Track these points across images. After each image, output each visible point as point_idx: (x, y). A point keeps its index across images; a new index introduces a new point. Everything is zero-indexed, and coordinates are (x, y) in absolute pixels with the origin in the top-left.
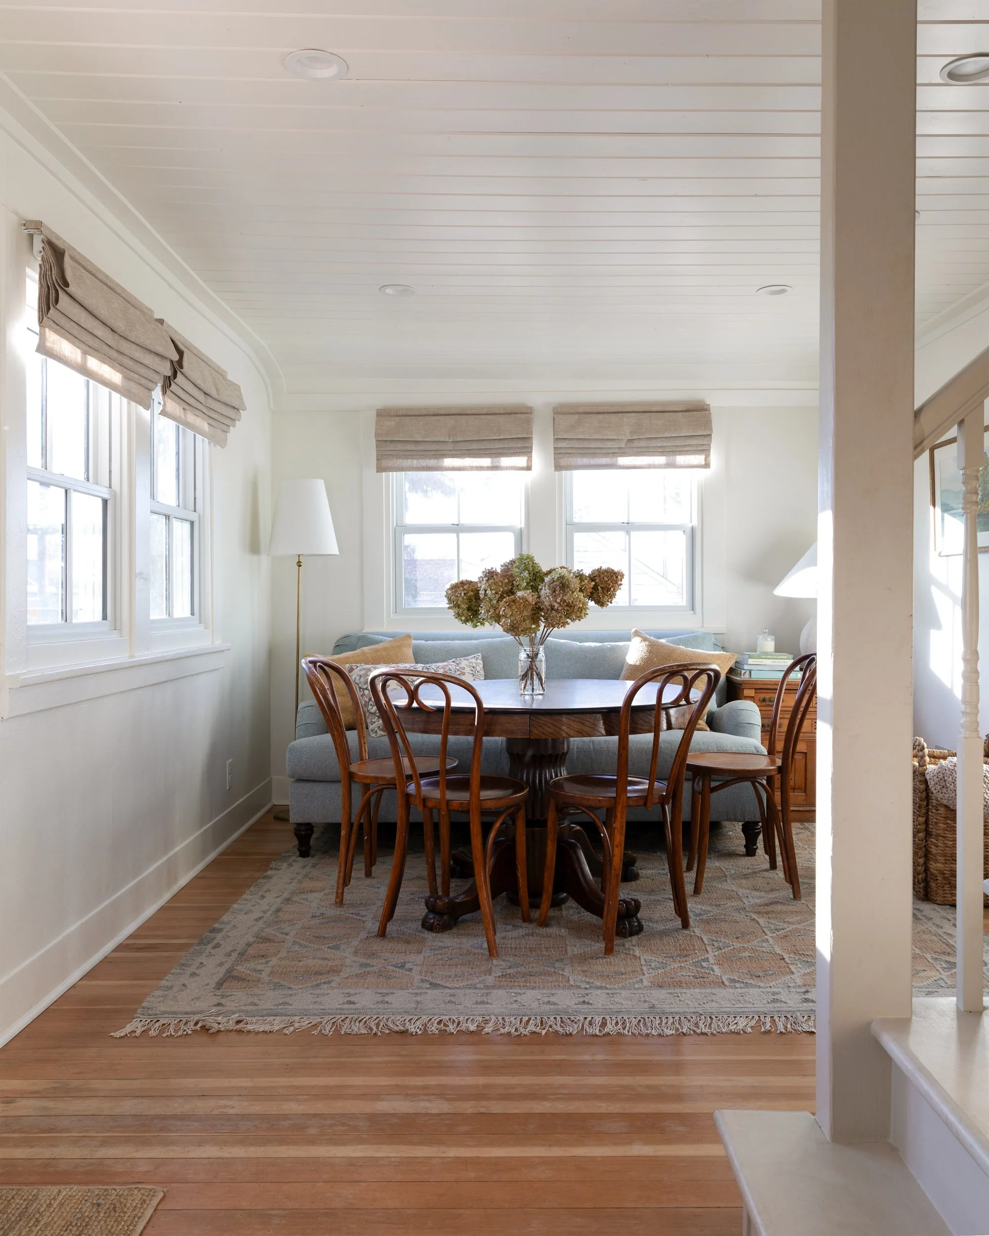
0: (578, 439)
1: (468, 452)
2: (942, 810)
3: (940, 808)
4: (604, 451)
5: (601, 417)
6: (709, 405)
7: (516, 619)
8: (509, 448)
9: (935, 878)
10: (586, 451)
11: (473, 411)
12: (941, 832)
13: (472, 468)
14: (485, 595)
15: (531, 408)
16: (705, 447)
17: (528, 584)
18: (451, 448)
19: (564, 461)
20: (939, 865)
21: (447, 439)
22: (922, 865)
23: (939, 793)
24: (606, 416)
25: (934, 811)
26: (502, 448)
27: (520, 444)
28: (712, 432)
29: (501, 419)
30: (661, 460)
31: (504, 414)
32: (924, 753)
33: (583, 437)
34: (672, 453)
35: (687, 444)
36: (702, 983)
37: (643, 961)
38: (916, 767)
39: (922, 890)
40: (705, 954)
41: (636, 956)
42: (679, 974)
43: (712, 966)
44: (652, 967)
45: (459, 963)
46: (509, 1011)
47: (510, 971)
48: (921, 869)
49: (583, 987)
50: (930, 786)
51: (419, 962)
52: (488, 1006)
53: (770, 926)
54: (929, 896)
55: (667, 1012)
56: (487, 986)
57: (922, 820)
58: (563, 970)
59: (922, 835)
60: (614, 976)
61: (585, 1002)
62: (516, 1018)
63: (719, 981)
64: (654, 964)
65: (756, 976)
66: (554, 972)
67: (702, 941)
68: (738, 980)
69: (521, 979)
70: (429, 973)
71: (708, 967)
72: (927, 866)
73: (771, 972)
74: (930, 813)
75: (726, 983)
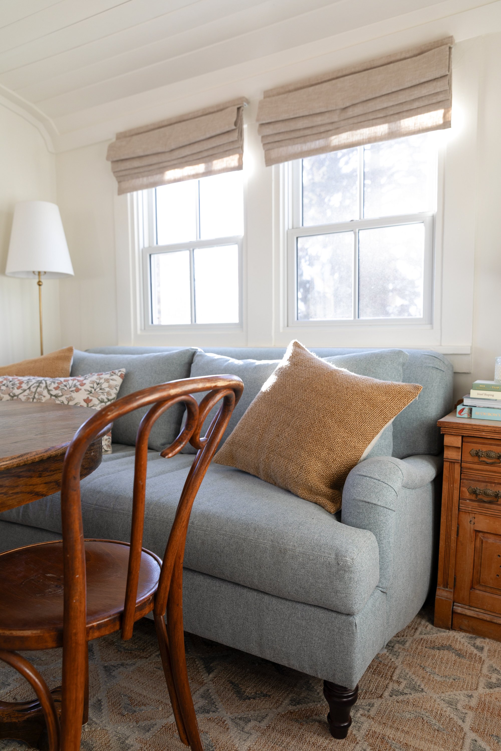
1: (184, 160)
8: (217, 147)
11: (191, 115)
18: (169, 159)
19: (274, 153)
21: (164, 150)
26: (211, 148)
31: (217, 111)
33: (287, 117)
34: (396, 116)
35: (413, 98)
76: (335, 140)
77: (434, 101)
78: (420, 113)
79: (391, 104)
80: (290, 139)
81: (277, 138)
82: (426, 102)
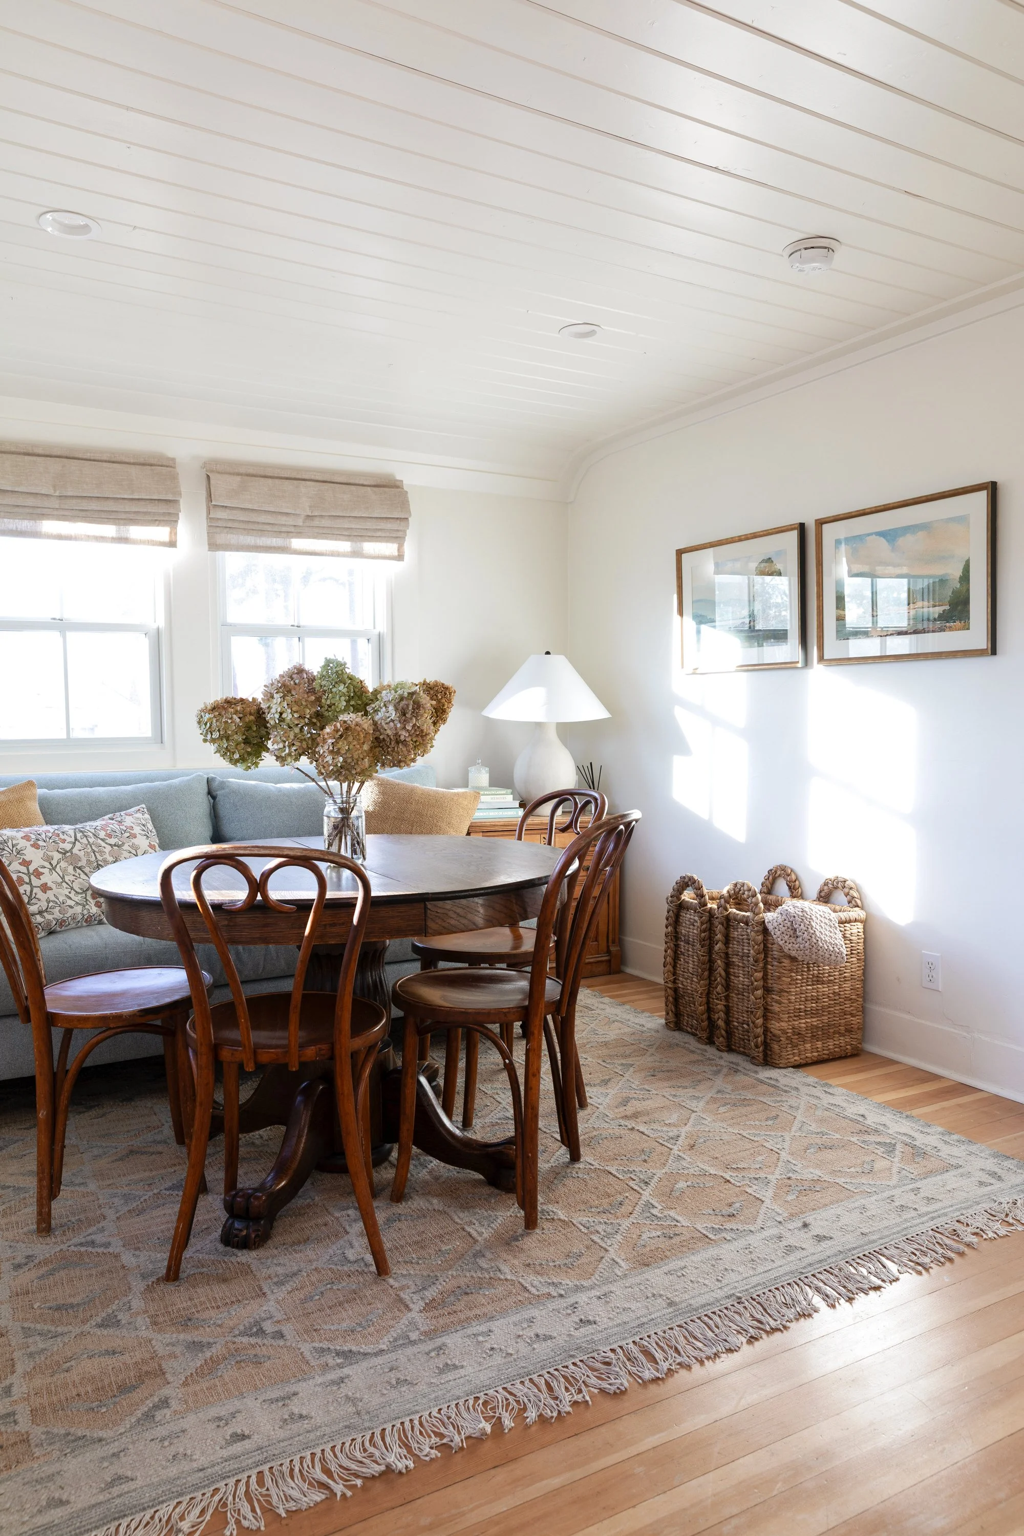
0: (242, 509)
1: (83, 514)
2: (786, 962)
3: (784, 960)
4: (276, 529)
5: (270, 481)
6: (402, 481)
7: (352, 757)
8: (145, 513)
9: (779, 1039)
10: (251, 526)
11: (89, 454)
12: (785, 986)
13: (88, 538)
14: (281, 720)
15: (173, 460)
16: (400, 534)
17: (348, 701)
18: (57, 506)
19: (222, 538)
20: (783, 1024)
21: (51, 492)
22: (761, 1027)
23: (787, 944)
24: (277, 481)
25: (776, 963)
26: (135, 512)
27: (162, 509)
28: (410, 515)
29: (134, 471)
30: (345, 546)
31: (134, 464)
32: (757, 899)
33: (250, 506)
34: (359, 538)
35: (379, 528)
36: (685, 1244)
37: (582, 1227)
38: (748, 916)
39: (761, 1055)
40: (638, 1196)
41: (564, 1221)
42: (644, 1236)
43: (666, 1213)
44: (602, 1233)
45: (342, 1299)
46: (501, 1372)
47: (430, 1294)
48: (760, 1031)
49: (555, 1294)
50: (774, 936)
51: (279, 1316)
52: (462, 1372)
53: (660, 1134)
54: (769, 1059)
55: (695, 1305)
56: (425, 1333)
57: (759, 975)
58: (500, 1270)
59: (759, 993)
60: (575, 1264)
61: (584, 1322)
62: (522, 1383)
63: (699, 1235)
64: (600, 1228)
65: (729, 1216)
66: (491, 1278)
67: (614, 1176)
68: (717, 1227)
69: (460, 1306)
70: (314, 1334)
71: (665, 1216)
72: (766, 1027)
73: (737, 1205)
74: (769, 967)
75: (710, 1236)
76: (297, 543)
77: (394, 535)
78: (380, 541)
79: (358, 527)
80: (245, 529)
81: (230, 525)
82: (388, 534)
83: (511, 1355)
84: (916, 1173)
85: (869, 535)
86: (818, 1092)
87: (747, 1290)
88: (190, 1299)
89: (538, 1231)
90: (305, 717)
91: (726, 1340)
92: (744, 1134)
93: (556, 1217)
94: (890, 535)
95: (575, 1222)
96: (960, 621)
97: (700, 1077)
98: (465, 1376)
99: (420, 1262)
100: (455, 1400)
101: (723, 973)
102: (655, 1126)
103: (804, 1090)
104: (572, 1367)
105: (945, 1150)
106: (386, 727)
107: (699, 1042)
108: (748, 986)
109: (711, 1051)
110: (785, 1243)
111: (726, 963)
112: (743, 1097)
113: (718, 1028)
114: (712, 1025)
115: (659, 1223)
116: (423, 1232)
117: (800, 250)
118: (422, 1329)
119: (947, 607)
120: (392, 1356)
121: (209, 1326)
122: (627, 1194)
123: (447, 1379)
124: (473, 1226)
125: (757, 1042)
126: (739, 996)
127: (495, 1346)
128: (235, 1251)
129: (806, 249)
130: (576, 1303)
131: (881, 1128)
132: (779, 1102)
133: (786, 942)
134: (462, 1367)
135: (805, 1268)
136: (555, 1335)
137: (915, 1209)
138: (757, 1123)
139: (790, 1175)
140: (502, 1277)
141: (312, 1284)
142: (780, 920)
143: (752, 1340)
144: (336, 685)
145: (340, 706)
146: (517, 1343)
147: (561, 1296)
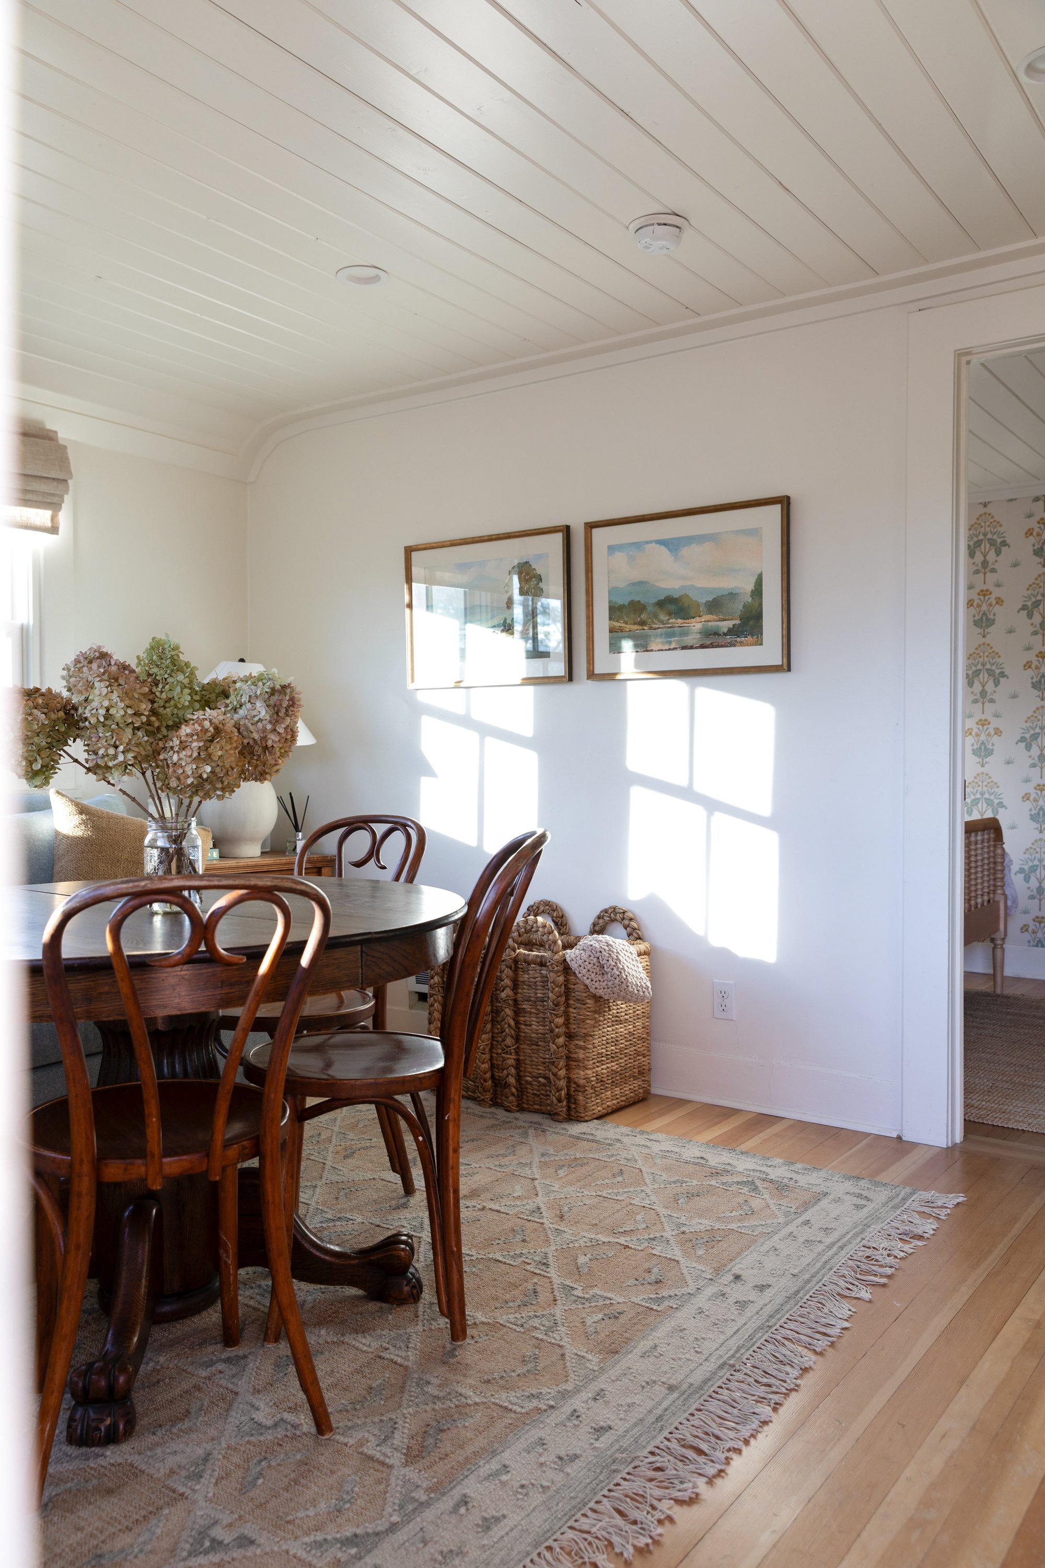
2: (590, 1002)
3: (588, 1001)
6: (56, 431)
9: (582, 1090)
12: (588, 1030)
16: (56, 500)
20: (586, 1072)
22: (563, 1078)
23: (594, 982)
25: (579, 1005)
32: (555, 936)
35: (30, 488)
36: (635, 1321)
37: (514, 1327)
38: (542, 956)
39: (565, 1109)
40: (546, 1280)
41: (489, 1324)
42: (589, 1321)
43: (591, 1292)
44: (542, 1328)
45: (293, 1476)
46: (553, 1510)
47: (400, 1439)
48: (563, 1083)
49: (544, 1407)
50: (579, 975)
51: (226, 1519)
52: (508, 1523)
53: (517, 1209)
54: (572, 1113)
55: (696, 1384)
56: (428, 1490)
57: (560, 1021)
58: (461, 1395)
59: (561, 1040)
60: (538, 1368)
61: (600, 1430)
62: (584, 1515)
63: (643, 1309)
64: (536, 1322)
65: (656, 1282)
66: (457, 1406)
67: (505, 1263)
68: (654, 1296)
69: (446, 1446)
70: (290, 1527)
71: (593, 1296)
72: (568, 1078)
73: (655, 1270)
74: (571, 1010)
75: (655, 1308)
77: (49, 500)
78: (29, 507)
82: (40, 498)
83: (548, 1487)
84: (794, 1207)
85: (647, 543)
86: (640, 1140)
87: (733, 1356)
88: (80, 1529)
89: (468, 1340)
90: (142, 714)
91: (754, 1413)
92: (604, 1195)
93: (478, 1322)
94: (672, 545)
95: (502, 1322)
96: (752, 636)
97: (510, 1143)
98: (516, 1526)
99: (358, 1407)
100: (526, 1557)
101: (512, 1023)
102: (505, 1201)
103: (625, 1140)
104: (623, 1483)
105: (803, 1180)
106: (251, 728)
107: (479, 1105)
108: (544, 1034)
109: (501, 1113)
110: (731, 1300)
111: (515, 1012)
112: (572, 1157)
113: (507, 1085)
114: (499, 1084)
115: (593, 1304)
116: (332, 1371)
117: (653, 224)
118: (424, 1485)
119: (738, 622)
120: (413, 1527)
121: (136, 1557)
122: (536, 1281)
123: (498, 1536)
124: (388, 1351)
125: (560, 1095)
126: (533, 1047)
127: (524, 1482)
128: (97, 1450)
129: (659, 224)
130: (575, 1411)
131: (729, 1168)
132: (612, 1156)
133: (592, 980)
134: (504, 1516)
135: (768, 1321)
136: (579, 1452)
137: (820, 1242)
138: (607, 1181)
139: (683, 1229)
140: (469, 1402)
141: (238, 1466)
142: (584, 956)
143: (776, 1407)
144: (173, 674)
145: (182, 700)
146: (544, 1472)
147: (552, 1407)
